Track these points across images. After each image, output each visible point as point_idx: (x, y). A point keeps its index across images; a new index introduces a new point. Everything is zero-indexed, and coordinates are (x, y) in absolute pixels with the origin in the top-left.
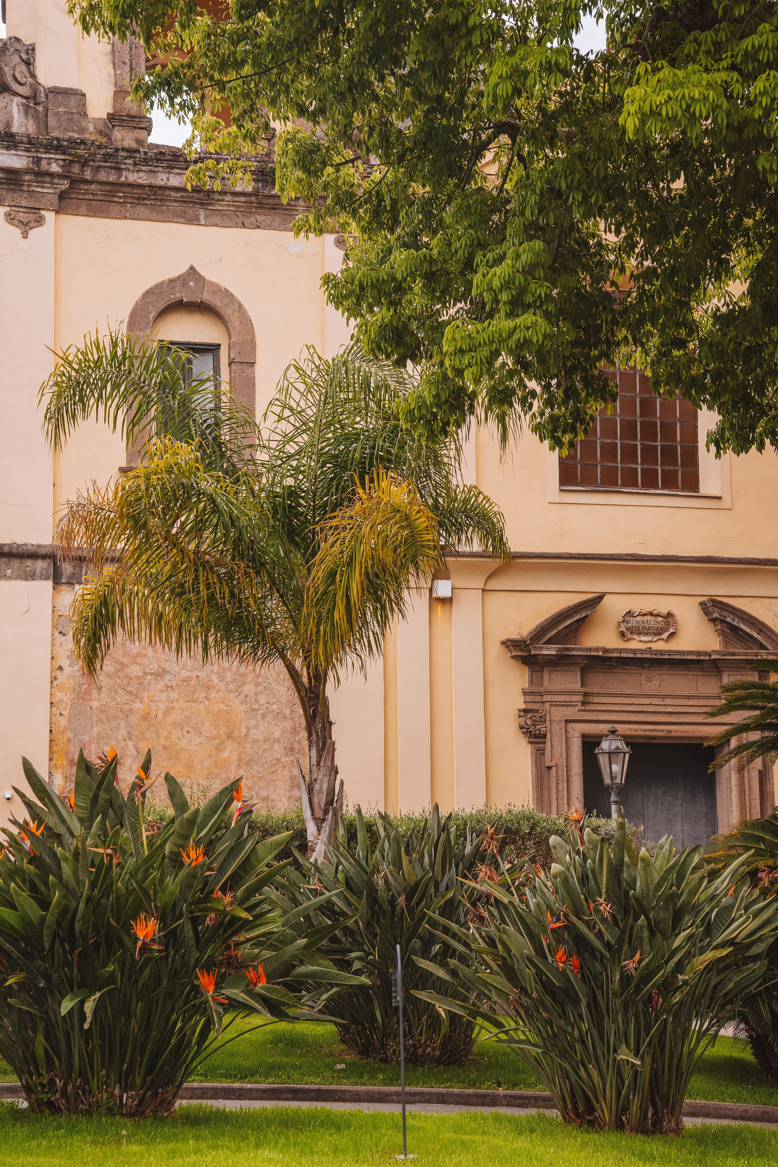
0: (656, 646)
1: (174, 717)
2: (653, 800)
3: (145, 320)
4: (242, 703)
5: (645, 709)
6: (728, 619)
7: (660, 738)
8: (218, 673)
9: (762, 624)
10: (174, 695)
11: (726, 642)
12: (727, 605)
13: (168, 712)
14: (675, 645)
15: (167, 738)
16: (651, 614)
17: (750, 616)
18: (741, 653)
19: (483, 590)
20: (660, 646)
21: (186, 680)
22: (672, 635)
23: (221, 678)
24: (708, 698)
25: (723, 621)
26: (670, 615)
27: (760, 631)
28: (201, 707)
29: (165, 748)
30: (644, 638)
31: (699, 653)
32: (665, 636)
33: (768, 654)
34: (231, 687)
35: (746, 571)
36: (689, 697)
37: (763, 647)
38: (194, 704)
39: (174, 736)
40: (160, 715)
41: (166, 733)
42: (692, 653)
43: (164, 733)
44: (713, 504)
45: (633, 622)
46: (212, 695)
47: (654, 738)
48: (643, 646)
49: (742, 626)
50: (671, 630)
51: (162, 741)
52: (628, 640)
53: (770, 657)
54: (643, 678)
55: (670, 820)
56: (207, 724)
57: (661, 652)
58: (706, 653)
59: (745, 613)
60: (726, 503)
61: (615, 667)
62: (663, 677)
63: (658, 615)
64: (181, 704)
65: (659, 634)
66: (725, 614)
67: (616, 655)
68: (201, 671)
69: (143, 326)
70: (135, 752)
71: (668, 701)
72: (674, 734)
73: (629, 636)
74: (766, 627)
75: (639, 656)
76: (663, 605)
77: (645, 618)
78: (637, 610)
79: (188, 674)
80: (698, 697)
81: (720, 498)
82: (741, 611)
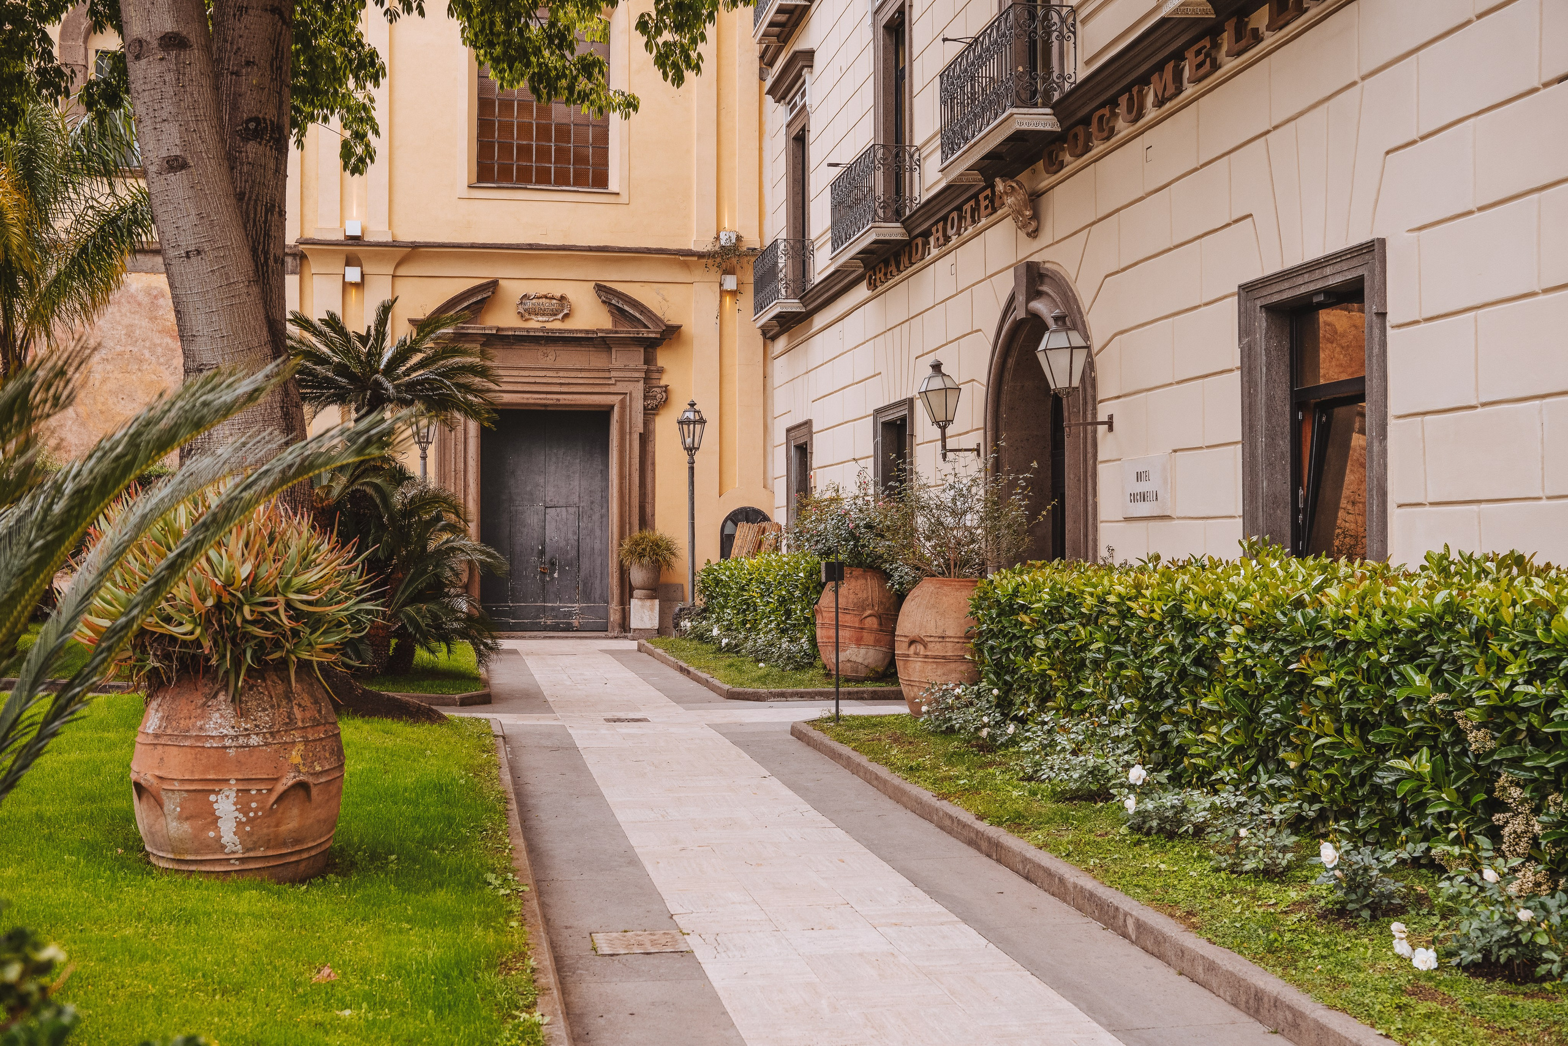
0: (549, 326)
1: (111, 385)
2: (554, 459)
3: (77, 31)
4: (171, 374)
5: (538, 380)
6: (613, 302)
7: (552, 405)
8: (150, 348)
9: (642, 305)
10: (109, 367)
11: (615, 323)
12: (610, 289)
13: (104, 381)
14: (569, 325)
15: (103, 404)
16: (546, 297)
17: (630, 298)
18: (626, 331)
19: (393, 276)
20: (557, 325)
21: (121, 354)
22: (566, 316)
23: (153, 353)
24: (598, 370)
25: (610, 304)
26: (562, 298)
27: (641, 313)
28: (134, 377)
29: (102, 412)
30: (540, 318)
31: (587, 332)
32: (560, 316)
33: (648, 332)
34: (162, 360)
35: (633, 258)
36: (581, 370)
37: (646, 326)
38: (127, 375)
39: (110, 402)
40: (97, 384)
41: (103, 400)
42: (581, 331)
43: (101, 399)
44: (612, 199)
45: (529, 304)
46: (145, 367)
47: (545, 405)
48: (538, 325)
49: (626, 308)
50: (566, 311)
51: (100, 406)
52: (527, 320)
53: (651, 335)
54: (540, 353)
55: (568, 476)
56: (140, 392)
57: (552, 331)
58: (593, 332)
59: (626, 296)
60: (624, 198)
61: (513, 344)
62: (558, 353)
63: (553, 298)
64: (116, 374)
65: (555, 315)
66: (610, 297)
67: (510, 333)
68: (134, 346)
69: (75, 36)
70: (74, 416)
71: (561, 374)
72: (561, 402)
73: (527, 316)
74: (645, 308)
75: (532, 334)
76: (557, 289)
77: (541, 301)
78: (532, 294)
79: (123, 349)
80: (589, 370)
81: (618, 194)
82: (623, 294)
